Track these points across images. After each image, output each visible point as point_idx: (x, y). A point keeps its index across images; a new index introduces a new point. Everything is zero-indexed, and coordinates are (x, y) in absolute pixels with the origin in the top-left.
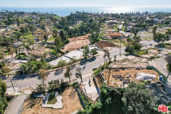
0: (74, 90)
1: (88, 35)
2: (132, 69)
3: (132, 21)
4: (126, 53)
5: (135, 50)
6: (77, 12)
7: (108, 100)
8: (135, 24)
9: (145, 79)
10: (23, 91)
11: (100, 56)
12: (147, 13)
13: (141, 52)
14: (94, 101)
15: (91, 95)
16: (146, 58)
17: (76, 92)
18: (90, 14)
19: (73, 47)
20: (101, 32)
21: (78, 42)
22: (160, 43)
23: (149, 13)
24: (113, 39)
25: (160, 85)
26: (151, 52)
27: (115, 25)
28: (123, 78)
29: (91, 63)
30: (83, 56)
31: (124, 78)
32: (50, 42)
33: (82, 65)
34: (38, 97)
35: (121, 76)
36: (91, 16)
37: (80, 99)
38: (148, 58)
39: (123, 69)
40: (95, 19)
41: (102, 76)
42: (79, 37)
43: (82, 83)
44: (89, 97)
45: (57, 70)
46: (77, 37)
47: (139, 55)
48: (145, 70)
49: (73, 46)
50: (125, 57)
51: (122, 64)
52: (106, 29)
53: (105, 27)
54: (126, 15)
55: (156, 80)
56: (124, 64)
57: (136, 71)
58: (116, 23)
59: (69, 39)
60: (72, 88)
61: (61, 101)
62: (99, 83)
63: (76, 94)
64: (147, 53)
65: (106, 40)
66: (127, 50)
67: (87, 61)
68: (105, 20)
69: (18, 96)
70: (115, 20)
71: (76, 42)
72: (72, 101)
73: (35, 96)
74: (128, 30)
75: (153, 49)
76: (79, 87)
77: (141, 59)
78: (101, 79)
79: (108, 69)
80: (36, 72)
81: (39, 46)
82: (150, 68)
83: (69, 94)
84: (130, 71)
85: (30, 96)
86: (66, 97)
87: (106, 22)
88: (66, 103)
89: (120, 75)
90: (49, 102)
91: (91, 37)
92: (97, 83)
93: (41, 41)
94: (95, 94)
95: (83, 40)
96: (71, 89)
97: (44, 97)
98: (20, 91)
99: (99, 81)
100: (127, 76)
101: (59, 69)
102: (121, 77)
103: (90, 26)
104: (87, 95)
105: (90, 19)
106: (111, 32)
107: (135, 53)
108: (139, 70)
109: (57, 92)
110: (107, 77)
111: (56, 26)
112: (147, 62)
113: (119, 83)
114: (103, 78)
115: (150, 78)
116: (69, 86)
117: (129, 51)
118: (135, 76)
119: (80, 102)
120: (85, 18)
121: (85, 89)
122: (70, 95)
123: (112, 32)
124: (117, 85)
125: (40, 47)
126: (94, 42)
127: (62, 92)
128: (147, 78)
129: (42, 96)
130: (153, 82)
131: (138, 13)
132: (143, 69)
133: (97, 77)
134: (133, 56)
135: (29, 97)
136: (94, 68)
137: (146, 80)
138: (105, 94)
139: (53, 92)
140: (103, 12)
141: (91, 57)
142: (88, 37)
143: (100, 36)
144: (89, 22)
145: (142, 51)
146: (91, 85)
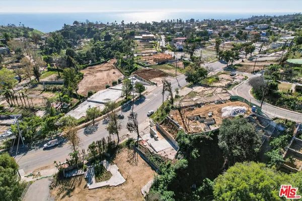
0: (132, 151)
1: (113, 62)
2: (211, 104)
3: (176, 34)
4: (188, 84)
5: (201, 78)
6: (76, 22)
7: (194, 153)
8: (185, 38)
9: (235, 114)
10: (37, 173)
11: (151, 94)
12: (192, 20)
13: (210, 80)
14: (172, 159)
15: (165, 153)
16: (221, 87)
17: (136, 154)
18: (102, 25)
19: (94, 85)
20: (135, 55)
21: (99, 75)
22: (228, 64)
23: (195, 21)
24: (159, 64)
25: (256, 118)
26: (223, 79)
27: (153, 42)
28: (203, 118)
29: (141, 105)
30: (122, 97)
31: (205, 118)
32: (46, 79)
33: (126, 111)
34: (73, 175)
35: (199, 116)
36: (105, 30)
37: (147, 162)
38: (223, 87)
39: (199, 106)
40: (114, 33)
41: (172, 121)
42: (97, 66)
43: (140, 139)
44: (163, 155)
45: (85, 126)
46: (93, 67)
47: (208, 84)
48: (229, 103)
49: (93, 82)
50: (190, 90)
51: (192, 100)
52: (141, 49)
53: (138, 46)
54: (163, 24)
55: (249, 113)
56: (194, 99)
57: (218, 105)
58: (154, 39)
59: (82, 72)
60: (126, 149)
61: (119, 173)
62: (170, 132)
63: (138, 156)
64: (217, 80)
65: (148, 66)
66: (188, 80)
67: (132, 103)
68: (132, 34)
69: (31, 183)
70: (149, 34)
71: (95, 76)
72: (137, 169)
73: (67, 175)
74: (177, 48)
75: (223, 73)
76: (139, 146)
77: (214, 89)
78: (171, 126)
79: (176, 109)
80: (47, 135)
81: (26, 90)
82: (234, 99)
84: (209, 108)
85: (56, 177)
86: (124, 165)
87: (136, 37)
88: (128, 173)
89: (198, 114)
90: (97, 178)
91: (120, 65)
92: (168, 133)
93: (25, 79)
94: (169, 150)
95: (107, 72)
97: (86, 173)
98: (31, 175)
99: (169, 130)
100: (209, 115)
101: (89, 124)
102: (201, 118)
103: (110, 46)
104: (158, 153)
105: (104, 34)
106: (152, 54)
107: (202, 82)
108: (222, 103)
109: (105, 161)
110: (180, 121)
111: (44, 51)
112: (226, 92)
113: (202, 127)
114: (175, 124)
115: (241, 111)
116: (120, 147)
117: (192, 80)
118: (220, 112)
119: (150, 167)
120: (94, 32)
121: (151, 146)
122: (128, 161)
123: (154, 53)
124: (199, 130)
125: (30, 92)
126: (130, 73)
127: (113, 159)
128: (238, 112)
129: (80, 172)
130: (246, 116)
131: (180, 21)
132: (226, 101)
133: (164, 124)
134: (201, 87)
135: (56, 180)
136: (150, 112)
137: (237, 115)
138: (187, 145)
139: (98, 162)
140: (123, 21)
141: (137, 97)
142: (112, 65)
143: (136, 61)
144: (104, 39)
145: (210, 78)
146: (157, 137)
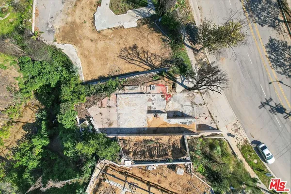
15: (109, 107)
60: (167, 56)
76: (159, 77)
83: (140, 46)
86: (130, 39)
88: (111, 39)
92: (148, 137)
94: (114, 118)
96: (164, 54)
99: (152, 145)
104: (113, 95)
109: (153, 12)
119: (106, 76)
121: (141, 93)
122: (135, 47)
133: (179, 145)
